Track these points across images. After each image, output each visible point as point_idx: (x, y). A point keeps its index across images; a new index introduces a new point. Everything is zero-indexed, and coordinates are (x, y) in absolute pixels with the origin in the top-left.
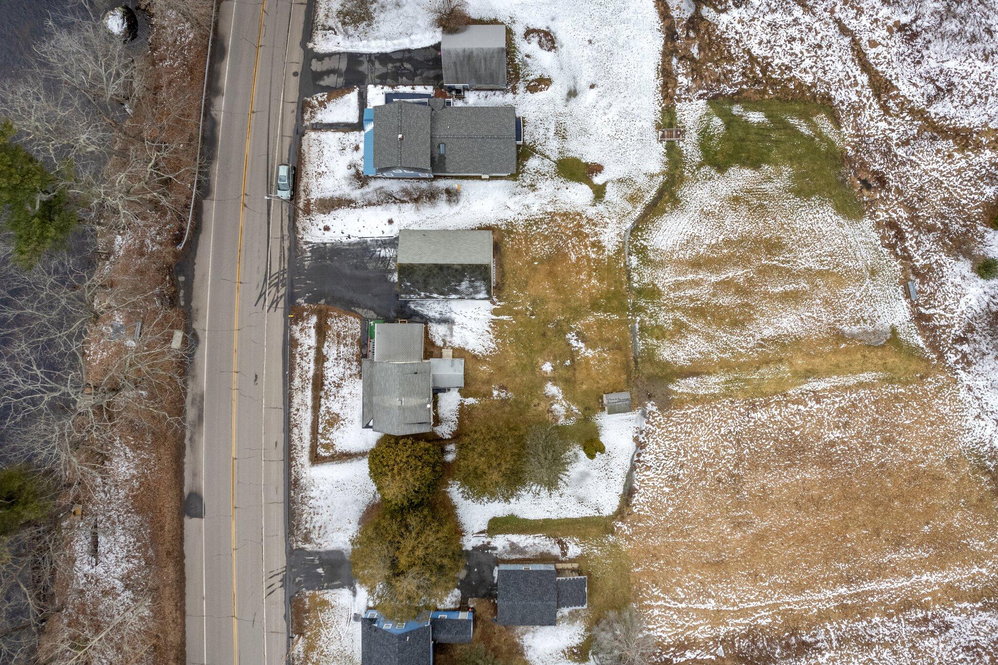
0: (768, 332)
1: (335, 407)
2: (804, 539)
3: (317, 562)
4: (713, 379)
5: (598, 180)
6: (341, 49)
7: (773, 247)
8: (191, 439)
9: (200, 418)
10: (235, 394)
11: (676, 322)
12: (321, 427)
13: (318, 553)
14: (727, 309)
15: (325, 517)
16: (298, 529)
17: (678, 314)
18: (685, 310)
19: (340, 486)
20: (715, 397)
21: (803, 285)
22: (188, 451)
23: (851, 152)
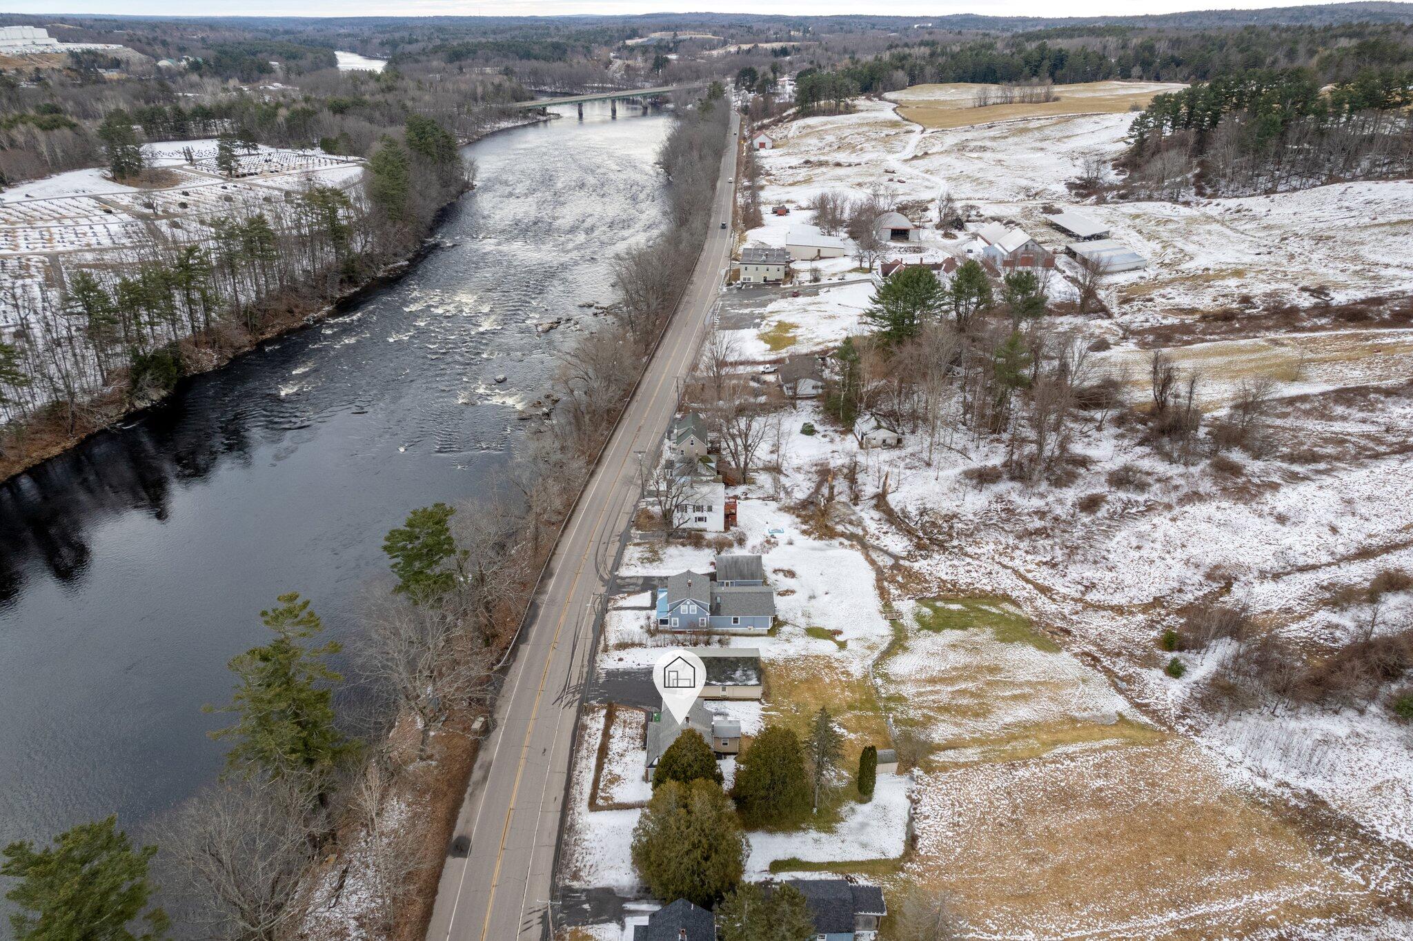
0: (1008, 720)
1: (617, 770)
2: (1108, 870)
3: (584, 898)
4: (969, 751)
5: (839, 638)
6: (639, 574)
7: (993, 670)
8: (471, 794)
9: (485, 778)
10: (522, 762)
11: (924, 715)
12: (601, 786)
13: (584, 890)
14: (967, 707)
15: (598, 857)
16: (567, 867)
17: (925, 711)
18: (930, 708)
19: (617, 831)
20: (977, 763)
21: (1027, 690)
22: (466, 803)
23: (1035, 619)
